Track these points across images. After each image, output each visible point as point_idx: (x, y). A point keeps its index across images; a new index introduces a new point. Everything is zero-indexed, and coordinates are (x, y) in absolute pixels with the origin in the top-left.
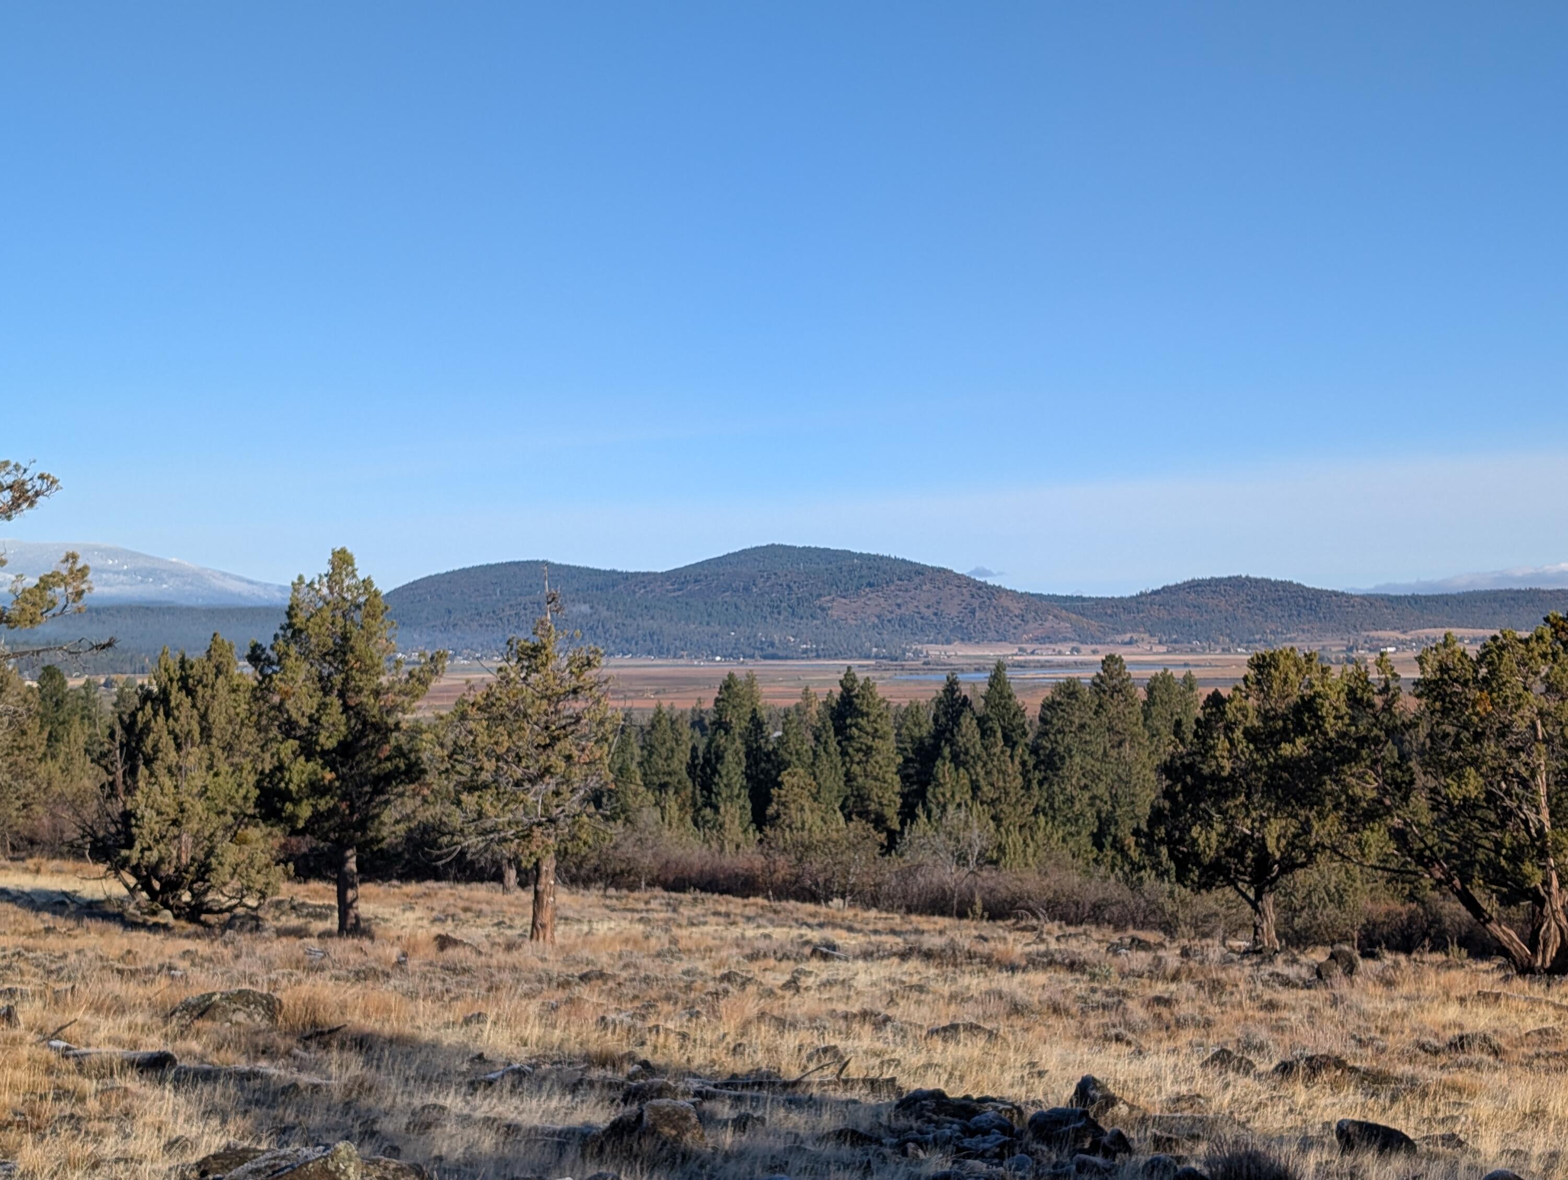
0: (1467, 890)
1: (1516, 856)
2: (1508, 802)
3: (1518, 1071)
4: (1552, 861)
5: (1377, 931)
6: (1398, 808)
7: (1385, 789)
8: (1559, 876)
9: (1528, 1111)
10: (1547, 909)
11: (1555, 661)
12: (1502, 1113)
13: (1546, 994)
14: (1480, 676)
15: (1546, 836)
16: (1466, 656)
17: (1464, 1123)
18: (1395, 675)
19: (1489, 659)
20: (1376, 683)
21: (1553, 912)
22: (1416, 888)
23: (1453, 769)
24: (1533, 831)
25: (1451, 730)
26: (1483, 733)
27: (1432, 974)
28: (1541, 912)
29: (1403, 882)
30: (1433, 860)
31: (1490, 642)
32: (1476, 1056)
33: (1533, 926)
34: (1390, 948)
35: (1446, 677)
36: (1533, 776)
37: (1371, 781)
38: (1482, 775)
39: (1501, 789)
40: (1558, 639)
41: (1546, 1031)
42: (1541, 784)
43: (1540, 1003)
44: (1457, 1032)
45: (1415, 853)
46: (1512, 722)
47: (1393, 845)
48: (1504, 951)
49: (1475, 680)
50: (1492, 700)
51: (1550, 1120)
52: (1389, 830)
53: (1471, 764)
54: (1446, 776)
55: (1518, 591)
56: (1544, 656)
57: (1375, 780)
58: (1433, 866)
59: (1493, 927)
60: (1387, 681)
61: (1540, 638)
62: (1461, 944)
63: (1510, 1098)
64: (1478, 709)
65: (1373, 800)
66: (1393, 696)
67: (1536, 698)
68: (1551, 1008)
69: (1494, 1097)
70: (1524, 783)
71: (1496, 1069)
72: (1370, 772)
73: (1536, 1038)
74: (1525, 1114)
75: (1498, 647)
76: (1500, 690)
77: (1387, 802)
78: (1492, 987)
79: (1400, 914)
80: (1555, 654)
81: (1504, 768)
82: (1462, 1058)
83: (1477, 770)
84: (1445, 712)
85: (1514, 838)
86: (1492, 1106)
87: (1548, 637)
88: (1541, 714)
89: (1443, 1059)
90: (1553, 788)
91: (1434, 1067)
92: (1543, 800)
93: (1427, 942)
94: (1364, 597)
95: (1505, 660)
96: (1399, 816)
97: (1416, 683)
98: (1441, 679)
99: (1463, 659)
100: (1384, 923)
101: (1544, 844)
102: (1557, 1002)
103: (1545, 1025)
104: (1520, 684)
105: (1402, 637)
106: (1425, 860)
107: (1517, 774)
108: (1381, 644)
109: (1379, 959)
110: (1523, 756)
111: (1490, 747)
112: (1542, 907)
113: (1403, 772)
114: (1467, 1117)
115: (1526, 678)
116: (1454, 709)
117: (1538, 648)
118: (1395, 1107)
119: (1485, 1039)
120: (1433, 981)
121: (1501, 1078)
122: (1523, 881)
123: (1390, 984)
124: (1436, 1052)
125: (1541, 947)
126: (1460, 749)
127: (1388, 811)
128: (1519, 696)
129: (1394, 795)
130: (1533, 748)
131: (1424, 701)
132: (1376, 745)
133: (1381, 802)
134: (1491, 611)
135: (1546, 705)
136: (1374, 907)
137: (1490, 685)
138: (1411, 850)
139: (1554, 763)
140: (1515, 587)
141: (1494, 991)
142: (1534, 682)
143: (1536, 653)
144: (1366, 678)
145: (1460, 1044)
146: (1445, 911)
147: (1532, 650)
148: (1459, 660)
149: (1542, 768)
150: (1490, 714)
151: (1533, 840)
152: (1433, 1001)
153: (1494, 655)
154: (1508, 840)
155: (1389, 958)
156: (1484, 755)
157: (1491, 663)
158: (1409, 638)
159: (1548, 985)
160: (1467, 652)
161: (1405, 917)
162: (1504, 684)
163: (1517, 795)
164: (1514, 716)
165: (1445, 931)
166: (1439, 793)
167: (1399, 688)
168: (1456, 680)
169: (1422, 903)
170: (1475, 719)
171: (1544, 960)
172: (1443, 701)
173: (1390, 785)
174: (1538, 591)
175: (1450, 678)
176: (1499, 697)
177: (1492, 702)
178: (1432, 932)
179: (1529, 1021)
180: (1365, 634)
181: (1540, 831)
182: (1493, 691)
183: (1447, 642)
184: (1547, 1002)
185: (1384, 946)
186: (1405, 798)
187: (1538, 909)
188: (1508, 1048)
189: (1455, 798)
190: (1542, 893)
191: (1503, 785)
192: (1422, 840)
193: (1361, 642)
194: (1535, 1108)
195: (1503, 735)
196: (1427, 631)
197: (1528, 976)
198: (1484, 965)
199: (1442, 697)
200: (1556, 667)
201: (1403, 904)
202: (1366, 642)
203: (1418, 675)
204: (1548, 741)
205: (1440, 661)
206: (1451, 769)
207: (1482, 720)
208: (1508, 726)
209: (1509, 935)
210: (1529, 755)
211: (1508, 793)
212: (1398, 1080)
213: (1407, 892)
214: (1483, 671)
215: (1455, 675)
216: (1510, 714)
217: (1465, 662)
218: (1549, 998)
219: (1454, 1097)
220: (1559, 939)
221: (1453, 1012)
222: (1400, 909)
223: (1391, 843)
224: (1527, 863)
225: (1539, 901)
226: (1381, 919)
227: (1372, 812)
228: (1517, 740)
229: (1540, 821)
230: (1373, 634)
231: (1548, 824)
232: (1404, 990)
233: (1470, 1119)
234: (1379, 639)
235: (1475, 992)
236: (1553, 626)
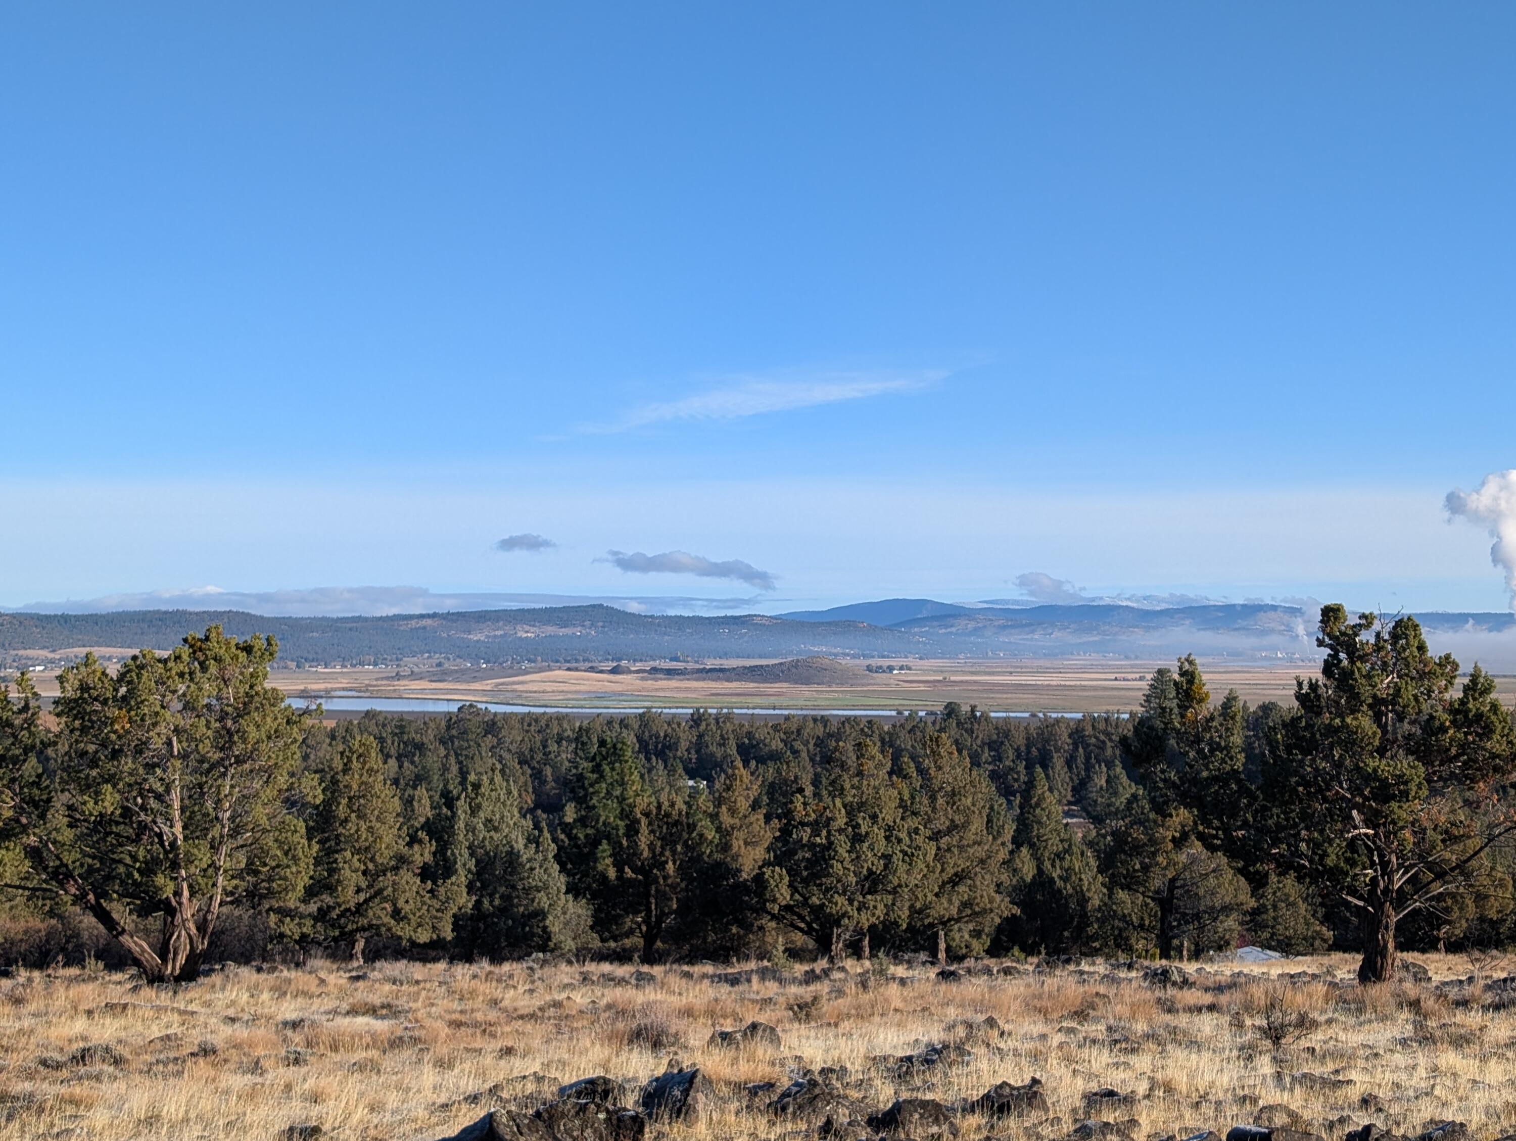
0: (101, 904)
1: (149, 869)
2: (143, 816)
3: (137, 1078)
4: (183, 872)
5: (14, 949)
6: (35, 826)
7: (22, 808)
8: (190, 887)
9: (142, 1118)
10: (178, 919)
11: (192, 680)
12: (116, 1122)
13: (172, 1002)
14: (119, 695)
15: (178, 848)
16: (107, 675)
17: (79, 1135)
18: (35, 694)
19: (128, 678)
20: (15, 701)
21: (183, 921)
22: (57, 904)
23: (90, 787)
24: (167, 844)
25: (91, 748)
26: (121, 750)
27: (62, 990)
28: (172, 922)
29: (43, 899)
30: (69, 875)
31: (130, 662)
32: (97, 1067)
33: (165, 935)
34: (25, 966)
35: (86, 695)
36: (168, 790)
37: (8, 800)
38: (119, 791)
39: (136, 805)
40: (196, 659)
41: (168, 1037)
42: (175, 799)
43: (166, 1010)
44: (82, 1045)
45: (50, 870)
46: (149, 738)
47: (28, 863)
48: (137, 962)
49: (115, 698)
50: (130, 718)
51: (163, 1124)
52: (25, 849)
53: (107, 781)
54: (82, 792)
55: (166, 613)
56: (181, 675)
57: (12, 799)
58: (68, 882)
59: (125, 939)
60: (27, 700)
61: (178, 658)
62: (98, 957)
63: (126, 1106)
64: (116, 727)
65: (10, 819)
66: (33, 715)
67: (173, 716)
68: (176, 1015)
69: (111, 1107)
70: (159, 797)
71: (116, 1078)
72: (6, 790)
73: (159, 1045)
74: (139, 1120)
75: (137, 667)
76: (139, 708)
77: (24, 820)
78: (120, 998)
79: (40, 931)
80: (191, 673)
81: (140, 784)
82: (82, 1070)
83: (114, 786)
84: (84, 730)
85: (148, 851)
86: (108, 1115)
87: (185, 657)
88: (177, 731)
89: (65, 1073)
90: (187, 802)
91: (54, 1082)
92: (177, 814)
93: (60, 958)
94: (13, 616)
95: (144, 679)
96: (34, 834)
97: (56, 702)
98: (80, 698)
99: (104, 679)
100: (21, 940)
101: (177, 855)
102: (182, 1008)
103: (170, 1031)
104: (158, 703)
105: (51, 655)
106: (61, 875)
107: (150, 790)
108: (30, 663)
109: (13, 977)
110: (158, 771)
111: (127, 764)
112: (173, 917)
113: (41, 790)
114: (82, 1128)
115: (164, 696)
116: (93, 727)
117: (176, 668)
118: (11, 1126)
119: (107, 1049)
120: (62, 996)
121: (121, 1086)
122: (155, 893)
123: (18, 1001)
124: (58, 1066)
125: (171, 956)
126: (97, 766)
127: (24, 829)
128: (157, 714)
129: (30, 814)
130: (169, 764)
131: (64, 719)
132: (14, 765)
133: (17, 821)
134: (139, 631)
135: (182, 723)
136: (13, 925)
137: (129, 703)
138: (47, 867)
139: (188, 778)
140: (163, 608)
141: (122, 1002)
142: (171, 700)
143: (174, 672)
144: (6, 697)
145: (82, 1057)
146: (83, 925)
147: (170, 670)
148: (100, 679)
149: (177, 783)
150: (128, 732)
151: (166, 853)
152: (60, 1016)
153: (134, 674)
154: (141, 853)
155: (23, 975)
156: (121, 772)
157: (130, 682)
158: (58, 657)
159: (175, 992)
160: (108, 671)
161: (43, 933)
162: (142, 702)
163: (152, 809)
164: (151, 733)
165: (82, 945)
166: (76, 810)
167: (39, 707)
168: (96, 699)
169: (61, 917)
170: (113, 737)
171: (174, 968)
172: (83, 718)
173: (27, 804)
174: (184, 613)
175: (90, 696)
176: (137, 715)
177: (130, 721)
178: (70, 946)
179: (155, 1028)
180: (13, 652)
181: (173, 844)
182: (131, 709)
183: (87, 660)
184: (173, 1009)
185: (20, 964)
186: (42, 816)
187: (170, 919)
188: (130, 1057)
189: (91, 814)
190: (174, 903)
191: (139, 800)
192: (58, 857)
193: (9, 661)
194: (150, 1114)
195: (141, 752)
196: (75, 650)
197: (156, 985)
198: (118, 976)
199: (80, 716)
200: (192, 685)
201: (43, 921)
202: (14, 661)
203: (58, 694)
204: (184, 756)
205: (80, 680)
206: (89, 787)
207: (120, 737)
208: (145, 743)
209: (141, 946)
210: (164, 771)
211: (143, 808)
212: (16, 1098)
213: (47, 908)
214: (123, 690)
215: (94, 693)
216: (148, 732)
217: (106, 681)
218: (175, 1005)
219: (70, 1110)
220: (188, 947)
221: (80, 1025)
222: (41, 926)
223: (26, 861)
224: (160, 875)
225: (171, 911)
226: (20, 937)
227: (8, 831)
228: (153, 757)
229: (173, 834)
230: (21, 652)
231: (180, 836)
232: (32, 1007)
233: (85, 1130)
234: (28, 658)
235: (103, 1004)
236: (191, 646)
